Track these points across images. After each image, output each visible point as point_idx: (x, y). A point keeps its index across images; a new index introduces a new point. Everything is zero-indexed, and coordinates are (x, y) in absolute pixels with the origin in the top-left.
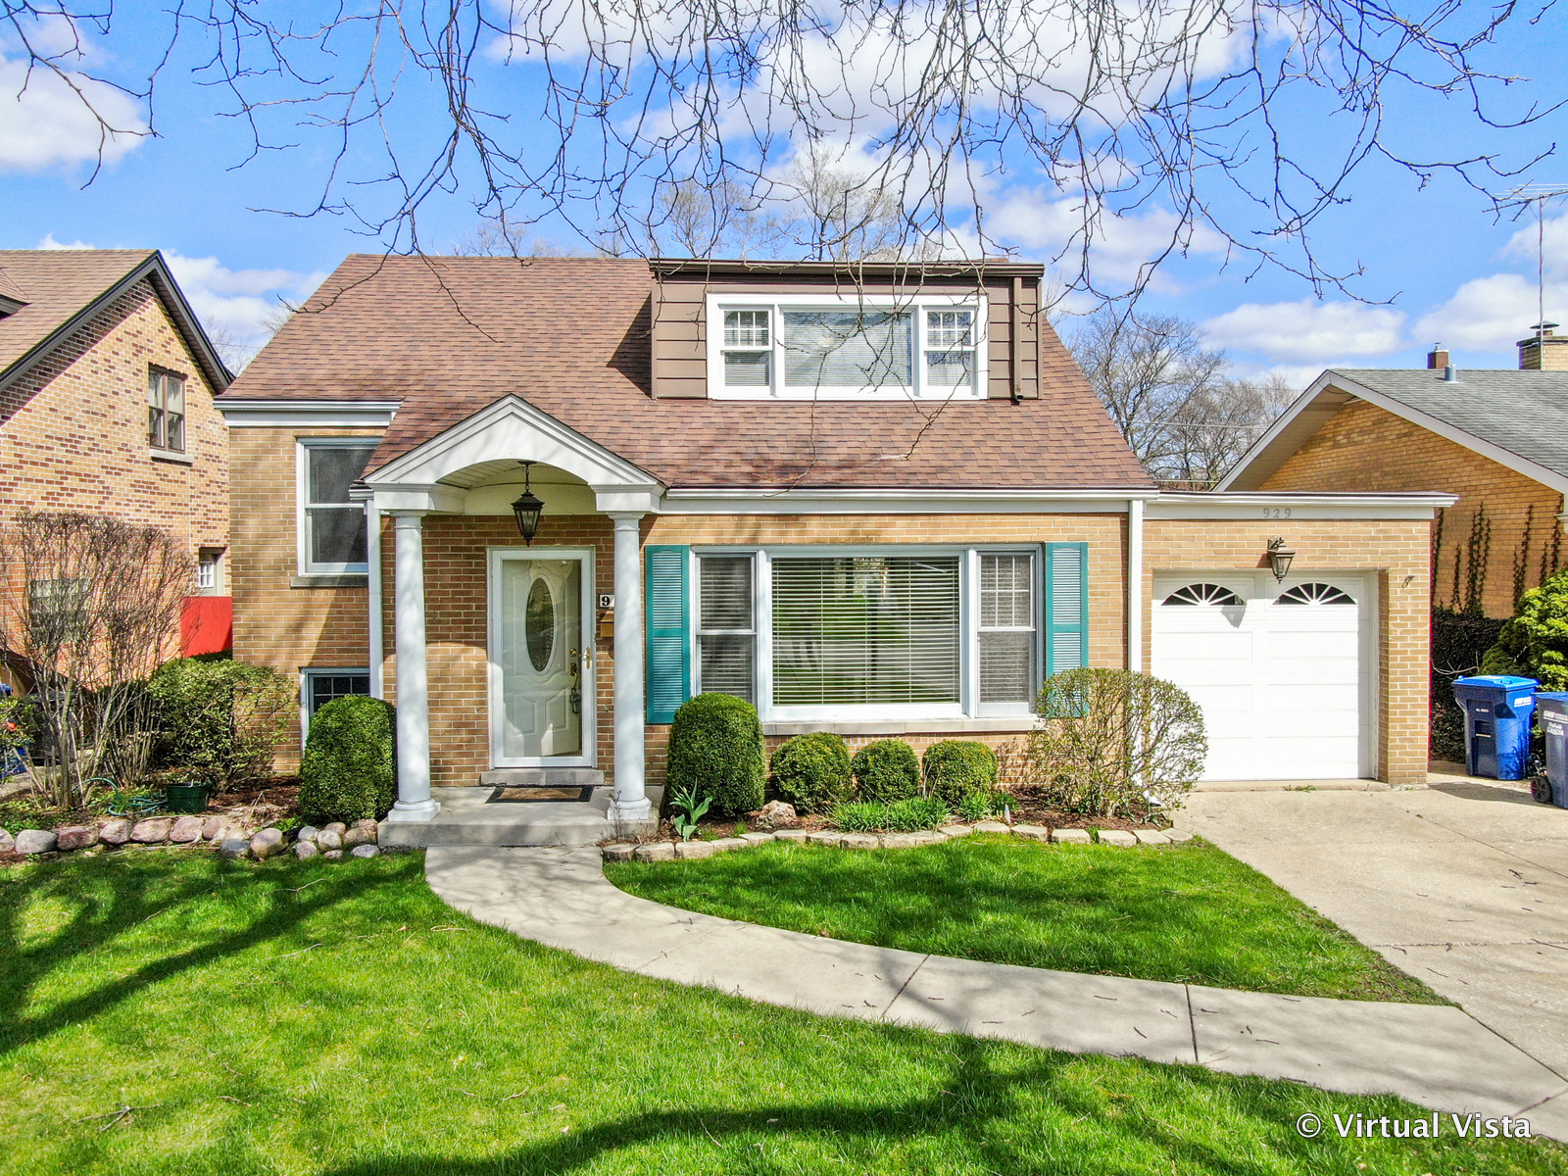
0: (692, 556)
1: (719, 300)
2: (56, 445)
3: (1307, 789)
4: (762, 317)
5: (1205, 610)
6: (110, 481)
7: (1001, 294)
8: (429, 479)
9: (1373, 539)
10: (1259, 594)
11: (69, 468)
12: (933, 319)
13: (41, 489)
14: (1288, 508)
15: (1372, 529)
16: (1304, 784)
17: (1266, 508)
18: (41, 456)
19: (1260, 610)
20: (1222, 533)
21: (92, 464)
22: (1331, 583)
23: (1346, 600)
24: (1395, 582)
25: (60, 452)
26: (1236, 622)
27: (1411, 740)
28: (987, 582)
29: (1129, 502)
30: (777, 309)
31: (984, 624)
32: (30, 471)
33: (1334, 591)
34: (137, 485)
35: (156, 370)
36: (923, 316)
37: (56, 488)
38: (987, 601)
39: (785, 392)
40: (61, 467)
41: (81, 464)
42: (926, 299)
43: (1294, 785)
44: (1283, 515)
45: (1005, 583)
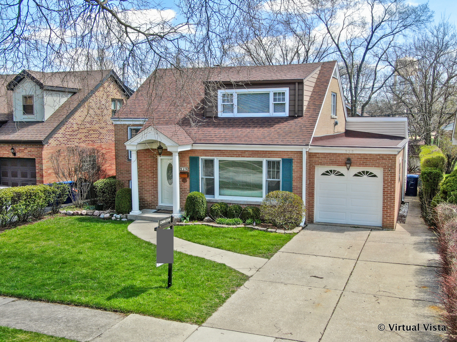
0: (200, 159)
1: (221, 91)
2: (87, 124)
3: (357, 227)
4: (232, 95)
5: (333, 177)
7: (292, 87)
8: (137, 143)
9: (378, 159)
11: (90, 129)
12: (275, 94)
14: (353, 150)
15: (378, 156)
17: (346, 150)
18: (83, 127)
19: (349, 178)
20: (334, 157)
23: (375, 176)
24: (385, 172)
27: (389, 216)
28: (269, 168)
29: (302, 148)
30: (235, 94)
31: (268, 178)
32: (81, 131)
33: (371, 173)
35: (114, 100)
36: (272, 94)
38: (269, 172)
39: (237, 115)
41: (93, 127)
43: (353, 226)
44: (351, 152)
45: (273, 168)
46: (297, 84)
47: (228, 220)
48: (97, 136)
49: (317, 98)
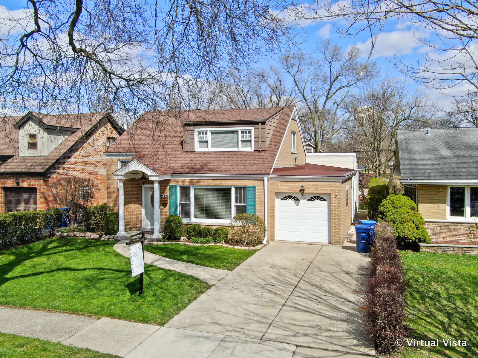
0: (178, 187)
1: (197, 130)
2: (84, 158)
3: (310, 244)
4: (206, 133)
5: (291, 201)
6: (97, 164)
7: (257, 126)
8: (123, 174)
9: (327, 186)
10: (303, 199)
11: (87, 162)
12: (242, 132)
13: (81, 167)
14: (306, 179)
15: (327, 184)
16: (309, 243)
17: (301, 179)
18: (81, 161)
19: (303, 202)
20: (290, 184)
21: (93, 161)
22: (321, 196)
23: (325, 200)
24: (333, 196)
25: (86, 159)
26: (297, 205)
27: (337, 235)
28: (236, 194)
29: (264, 177)
30: (209, 132)
31: (236, 203)
32: (78, 164)
33: (322, 198)
34: (104, 164)
35: (108, 138)
36: (240, 132)
37: (84, 167)
38: (237, 198)
39: (211, 149)
40: (85, 162)
41: (90, 161)
42: (240, 129)
43: (308, 243)
44: (304, 180)
45: (241, 194)
46: (260, 124)
47: (201, 239)
48: (93, 169)
49: (278, 135)
